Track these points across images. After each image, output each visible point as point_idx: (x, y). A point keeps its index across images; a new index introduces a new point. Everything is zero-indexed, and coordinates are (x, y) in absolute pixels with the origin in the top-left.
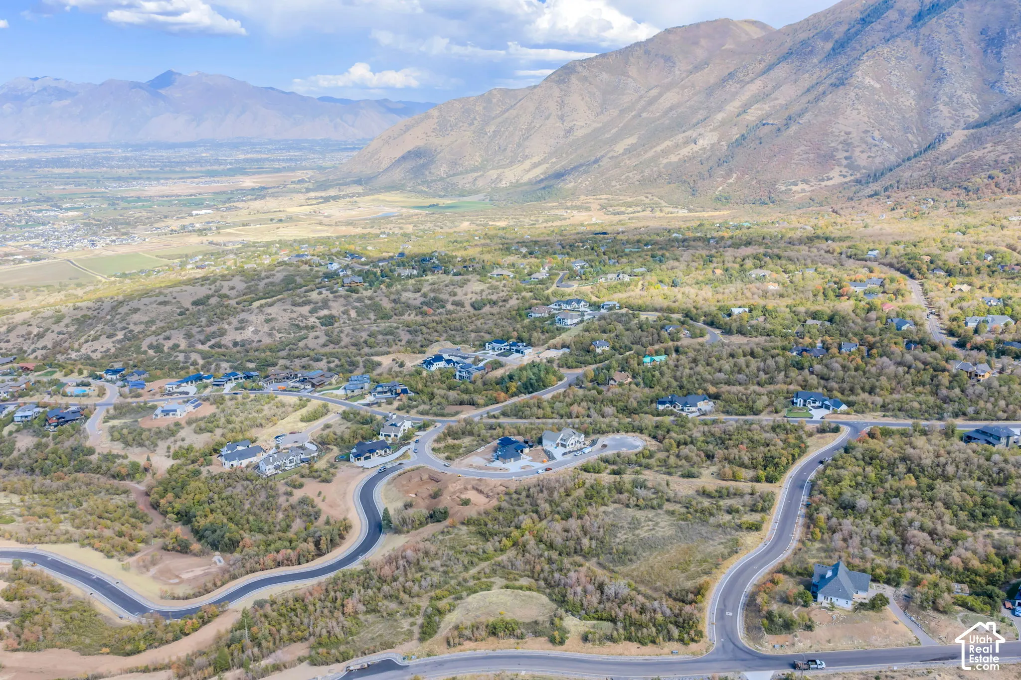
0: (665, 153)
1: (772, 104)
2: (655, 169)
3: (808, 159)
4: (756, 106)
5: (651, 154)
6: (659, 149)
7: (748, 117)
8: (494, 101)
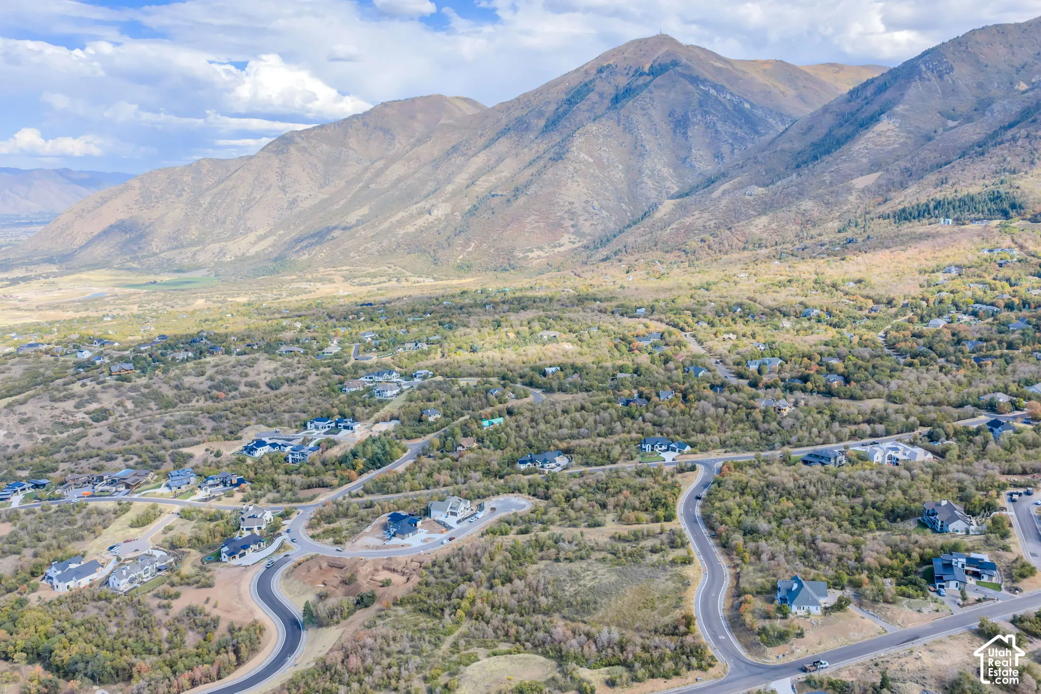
0: (401, 223)
1: (498, 176)
2: (393, 239)
3: (539, 227)
4: (483, 178)
5: (386, 225)
6: (394, 219)
7: (477, 189)
8: (204, 171)
